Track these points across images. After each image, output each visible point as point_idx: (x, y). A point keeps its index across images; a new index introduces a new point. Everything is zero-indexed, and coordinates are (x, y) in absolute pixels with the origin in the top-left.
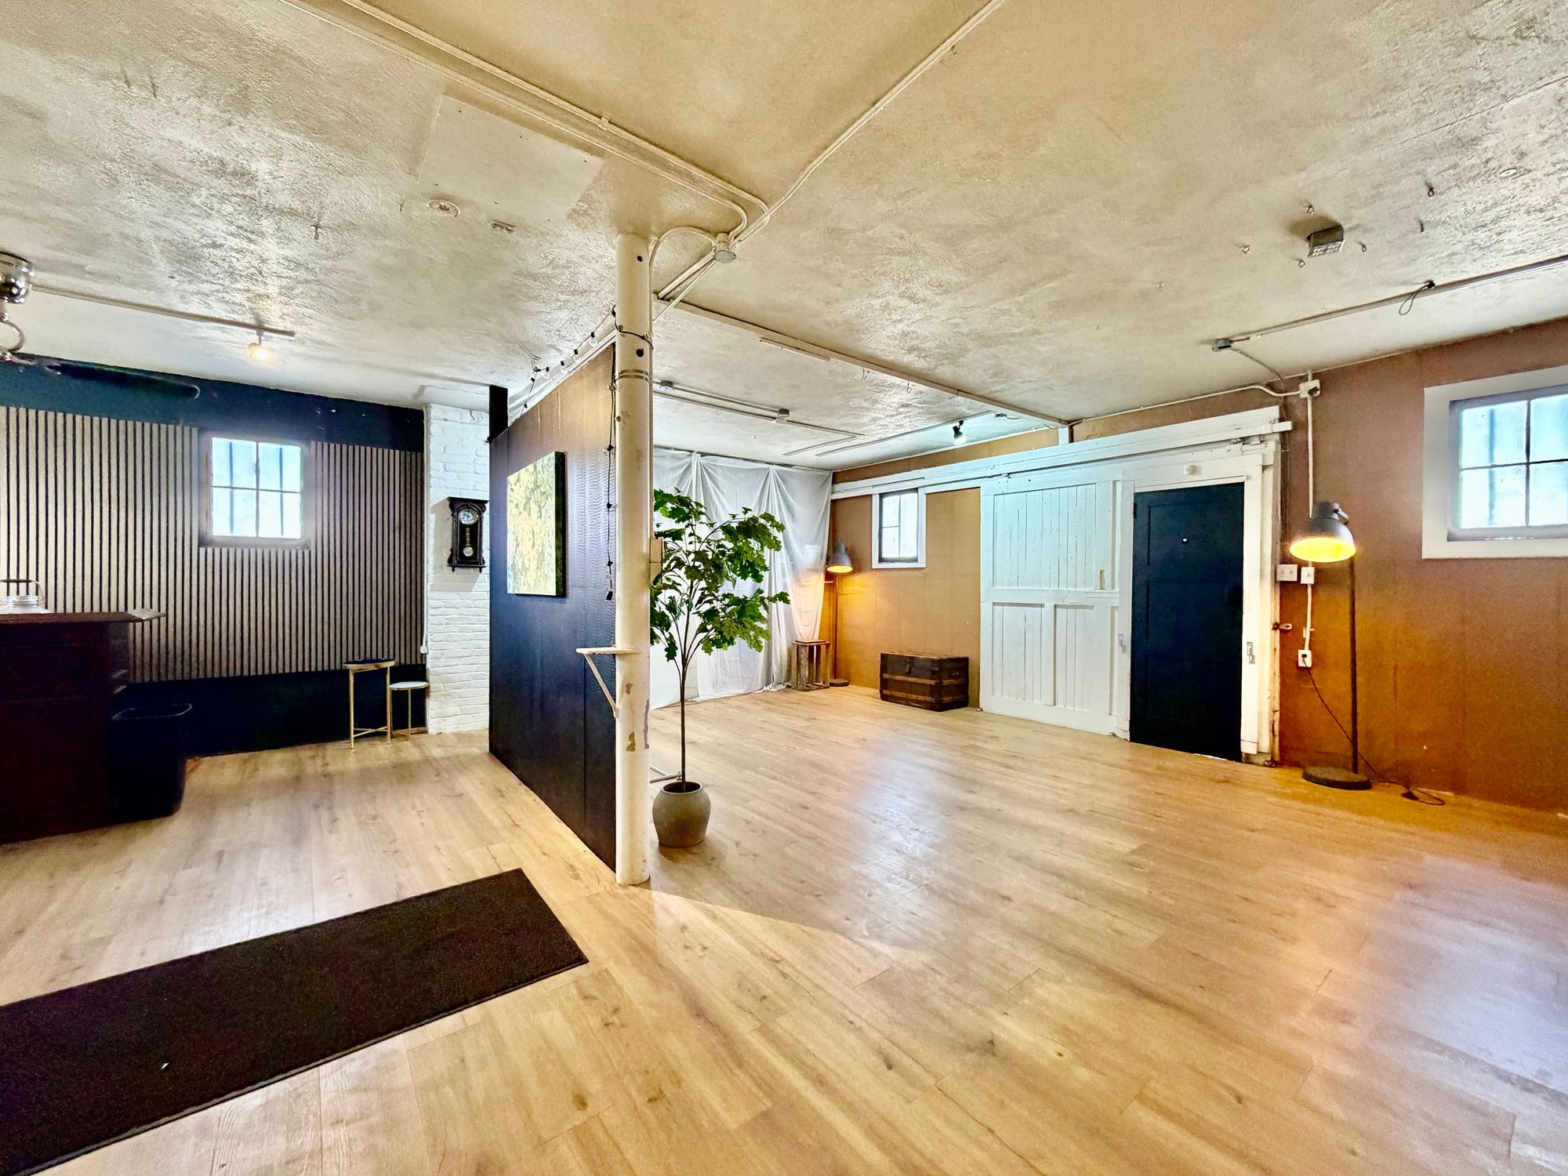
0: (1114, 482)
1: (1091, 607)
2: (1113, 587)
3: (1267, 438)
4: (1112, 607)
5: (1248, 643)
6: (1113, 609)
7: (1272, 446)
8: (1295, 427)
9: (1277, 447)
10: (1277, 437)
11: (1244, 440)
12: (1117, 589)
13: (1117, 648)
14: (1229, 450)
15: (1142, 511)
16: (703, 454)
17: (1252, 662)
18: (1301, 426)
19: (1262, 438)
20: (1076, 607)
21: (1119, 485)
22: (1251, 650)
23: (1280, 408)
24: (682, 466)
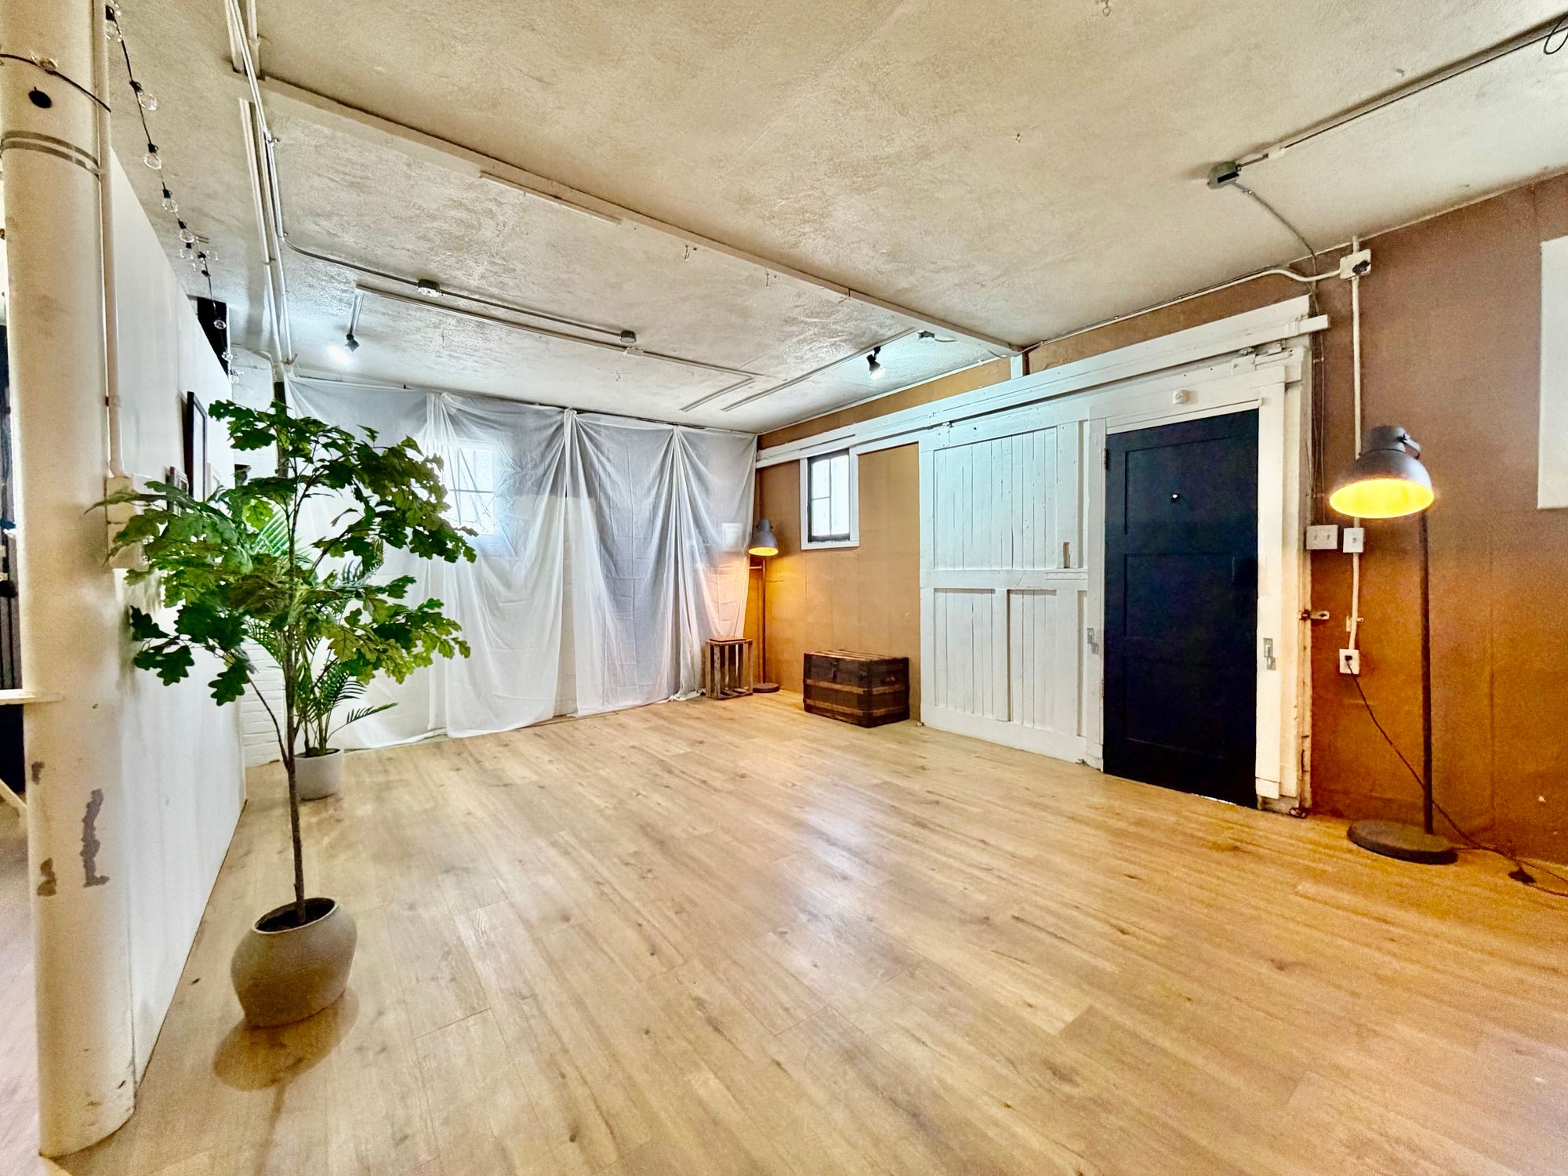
0: (1081, 423)
1: (1053, 592)
2: (1081, 566)
3: (1291, 343)
4: (1079, 592)
5: (1266, 640)
6: (1081, 593)
7: (1299, 357)
8: (1332, 322)
9: (1305, 357)
10: (1306, 341)
11: (1257, 349)
12: (1085, 567)
13: (1087, 647)
14: (1235, 366)
15: (1118, 459)
16: (580, 411)
17: (1271, 667)
18: (1340, 321)
19: (1284, 343)
20: (1034, 592)
21: (1086, 425)
22: (1270, 651)
23: (1310, 297)
24: (551, 425)
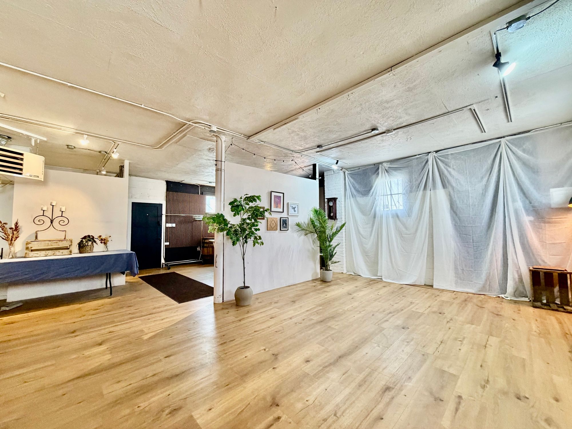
16: (437, 152)
24: (423, 162)
